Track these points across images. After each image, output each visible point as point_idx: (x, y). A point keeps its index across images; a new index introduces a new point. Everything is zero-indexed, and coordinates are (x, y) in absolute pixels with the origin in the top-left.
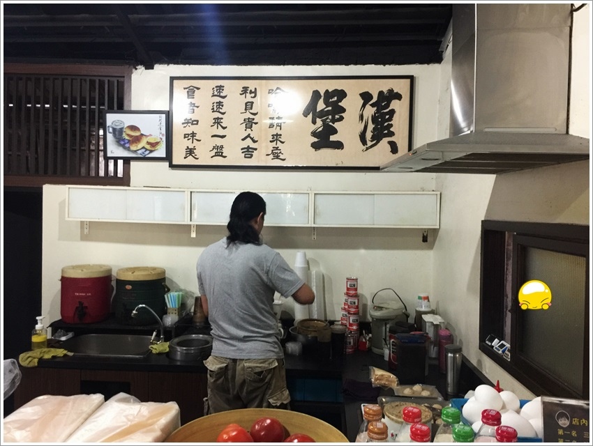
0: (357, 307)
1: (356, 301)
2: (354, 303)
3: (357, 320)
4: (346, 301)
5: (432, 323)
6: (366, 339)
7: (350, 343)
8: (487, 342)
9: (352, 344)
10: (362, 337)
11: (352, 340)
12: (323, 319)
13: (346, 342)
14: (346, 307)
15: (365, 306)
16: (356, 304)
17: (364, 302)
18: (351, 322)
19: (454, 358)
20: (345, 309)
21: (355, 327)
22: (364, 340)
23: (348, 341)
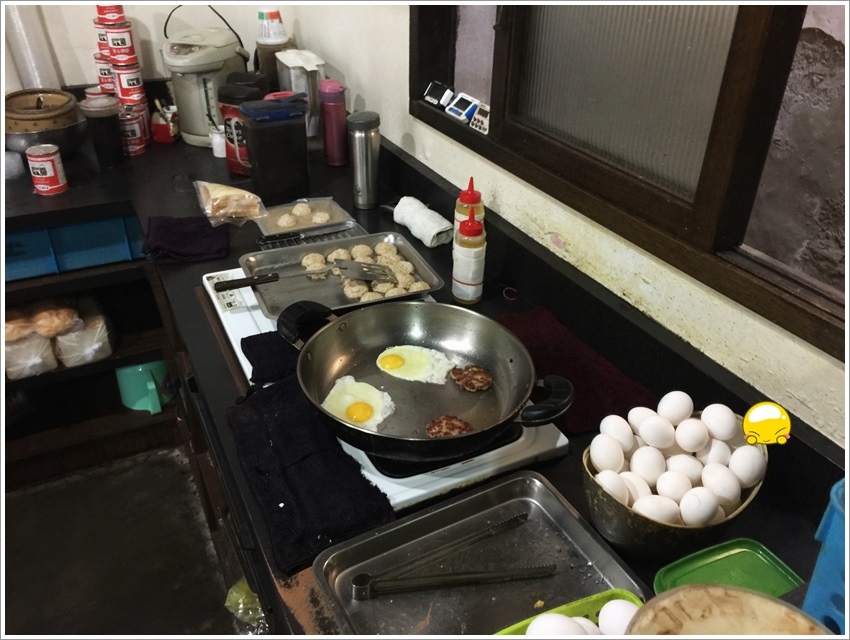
0: (132, 50)
1: (126, 36)
2: (123, 41)
3: (137, 80)
4: (102, 38)
5: (302, 68)
6: (166, 119)
7: (133, 132)
8: (428, 98)
9: (138, 134)
10: (156, 115)
11: (136, 127)
12: (58, 87)
13: (125, 131)
14: (106, 52)
15: (146, 45)
16: (128, 44)
17: (143, 37)
18: (125, 85)
19: (367, 140)
20: (103, 58)
21: (135, 97)
22: (162, 122)
23: (128, 128)
